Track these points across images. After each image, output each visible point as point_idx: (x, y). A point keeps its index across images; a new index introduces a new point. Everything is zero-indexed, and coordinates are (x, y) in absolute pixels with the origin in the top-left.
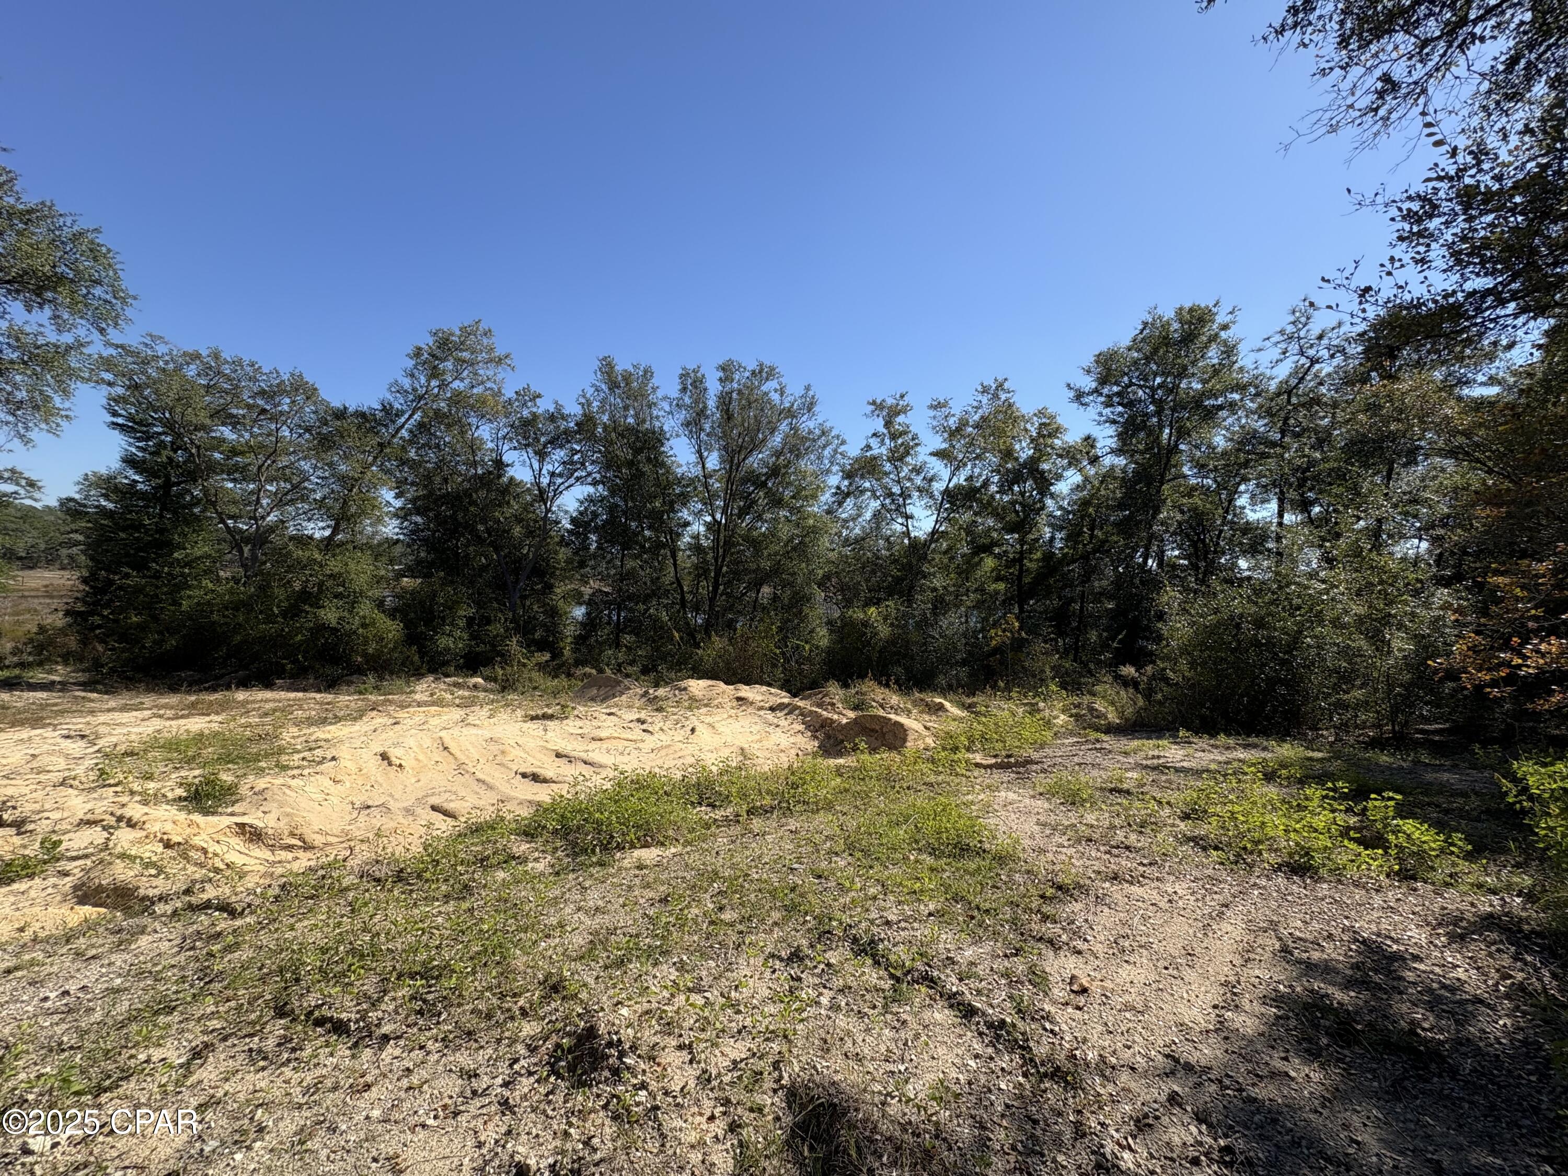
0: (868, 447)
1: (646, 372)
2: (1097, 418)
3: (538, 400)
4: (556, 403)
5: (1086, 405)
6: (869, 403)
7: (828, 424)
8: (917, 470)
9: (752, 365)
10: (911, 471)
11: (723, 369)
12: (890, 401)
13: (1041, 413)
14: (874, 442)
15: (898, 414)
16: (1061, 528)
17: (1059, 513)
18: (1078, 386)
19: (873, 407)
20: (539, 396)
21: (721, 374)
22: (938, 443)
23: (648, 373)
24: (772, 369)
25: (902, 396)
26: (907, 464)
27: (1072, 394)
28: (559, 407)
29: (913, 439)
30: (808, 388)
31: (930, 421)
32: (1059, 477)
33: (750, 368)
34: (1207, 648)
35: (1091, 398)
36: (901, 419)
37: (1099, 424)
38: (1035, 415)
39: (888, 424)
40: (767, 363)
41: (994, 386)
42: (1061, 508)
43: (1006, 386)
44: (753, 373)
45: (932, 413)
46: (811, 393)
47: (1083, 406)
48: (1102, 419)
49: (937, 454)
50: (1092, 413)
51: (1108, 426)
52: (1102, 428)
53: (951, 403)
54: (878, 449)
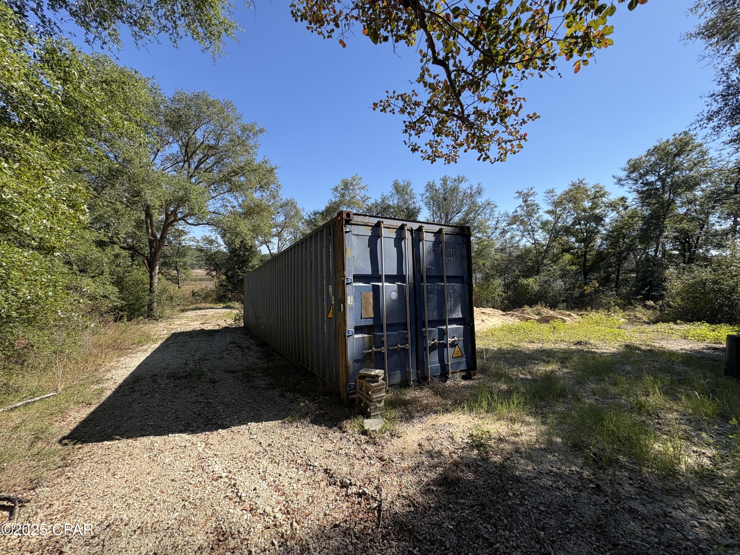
0: (516, 211)
1: (408, 183)
2: (629, 190)
5: (623, 185)
6: (516, 193)
7: (491, 200)
8: (538, 219)
9: (455, 177)
10: (535, 220)
11: (443, 180)
12: (525, 191)
13: (596, 187)
14: (519, 210)
15: (530, 196)
16: (606, 240)
17: (604, 232)
18: (619, 176)
19: (518, 194)
21: (442, 182)
22: (549, 207)
24: (463, 178)
25: (531, 189)
26: (533, 217)
27: (616, 180)
29: (536, 206)
30: (479, 185)
31: (544, 198)
32: (606, 216)
34: (690, 293)
35: (626, 181)
36: (531, 198)
37: (630, 192)
38: (593, 187)
39: (525, 201)
40: (461, 175)
41: (578, 182)
42: (606, 230)
43: (584, 182)
44: (455, 180)
45: (545, 195)
46: (481, 186)
47: (621, 185)
48: (632, 190)
49: (548, 212)
50: (626, 188)
51: (634, 193)
52: (631, 194)
53: (555, 190)
54: (520, 212)
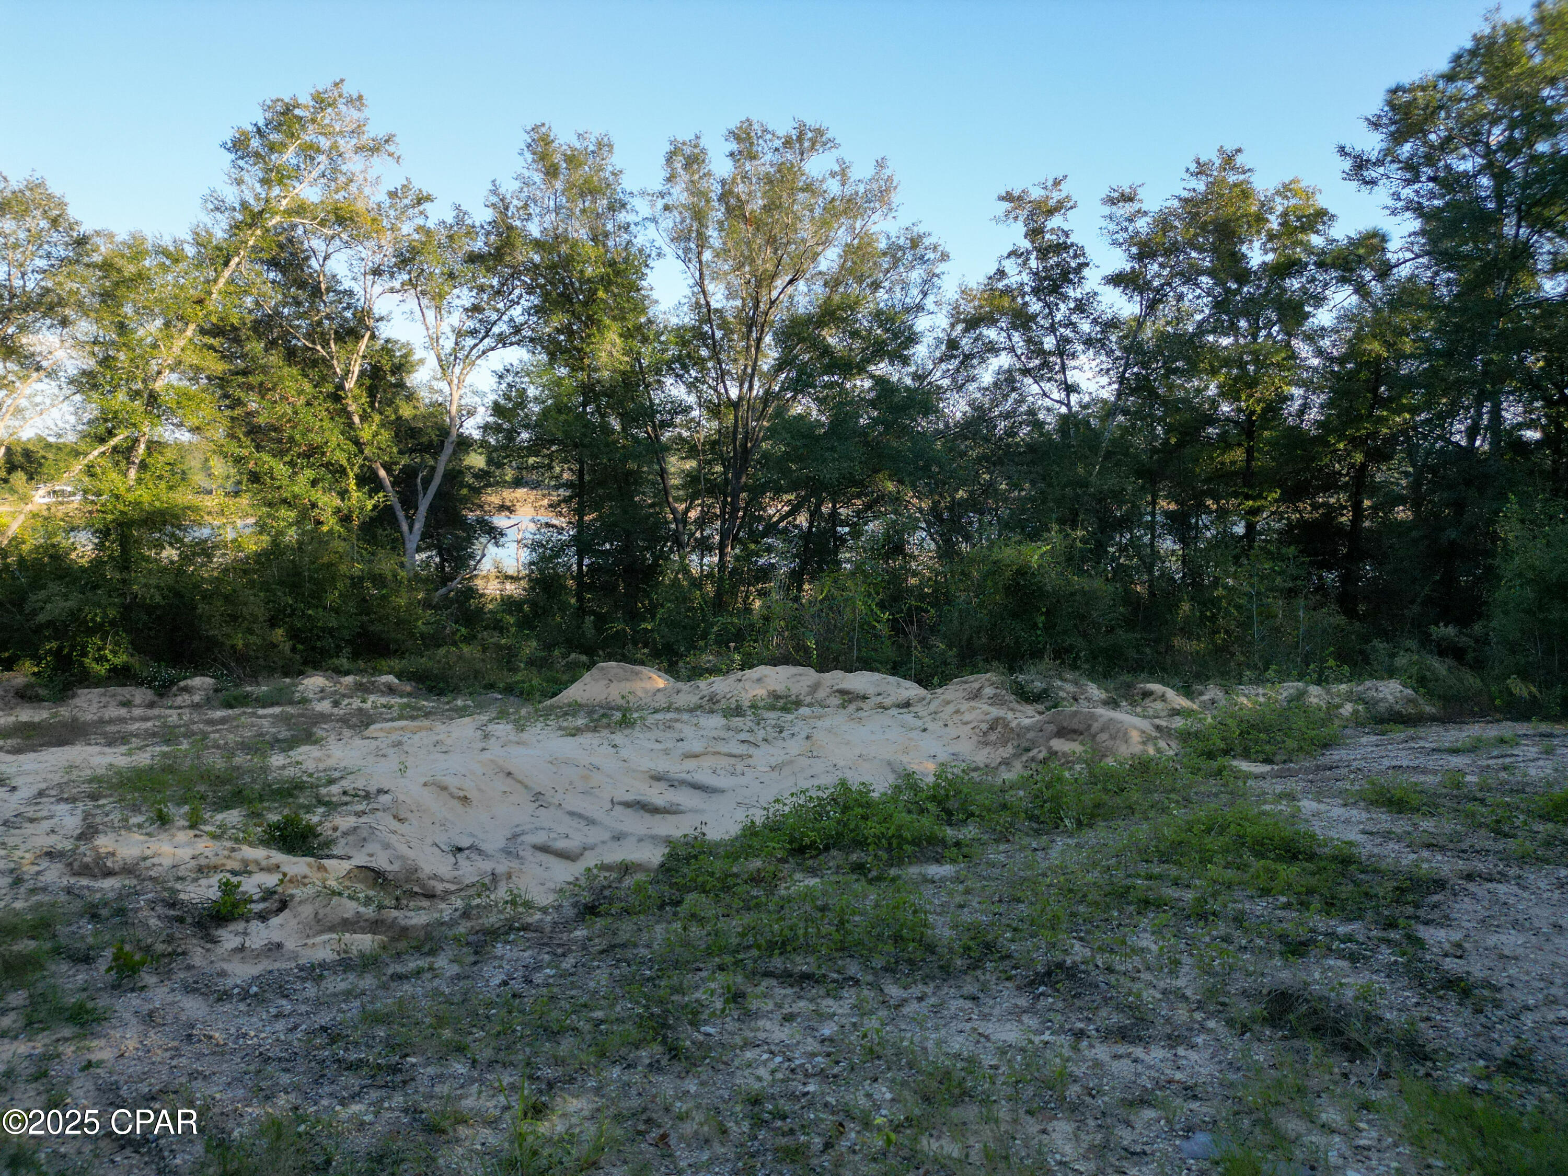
0: (1001, 273)
1: (600, 145)
2: (1390, 203)
3: (426, 206)
4: (458, 208)
5: (1373, 182)
6: (1002, 198)
7: (921, 229)
8: (1081, 307)
9: (784, 127)
10: (1073, 311)
11: (738, 138)
12: (1036, 193)
13: (1286, 190)
14: (1011, 266)
15: (1051, 212)
16: (1319, 389)
17: (1315, 362)
18: (1358, 149)
19: (1007, 205)
20: (428, 199)
21: (733, 146)
22: (1119, 261)
23: (604, 146)
24: (819, 132)
25: (1057, 183)
26: (1065, 298)
27: (1347, 164)
28: (461, 215)
29: (1076, 256)
30: (881, 164)
31: (1104, 223)
32: (1319, 301)
33: (781, 133)
35: (1381, 170)
36: (1055, 222)
37: (1394, 212)
38: (1278, 193)
39: (1034, 233)
40: (811, 122)
41: (1218, 162)
42: (1319, 352)
43: (1239, 160)
44: (788, 143)
45: (1107, 210)
46: (887, 172)
47: (1367, 183)
48: (1400, 204)
49: (1117, 280)
50: (1382, 195)
51: (1408, 214)
52: (1398, 219)
53: (1141, 194)
54: (1017, 276)
